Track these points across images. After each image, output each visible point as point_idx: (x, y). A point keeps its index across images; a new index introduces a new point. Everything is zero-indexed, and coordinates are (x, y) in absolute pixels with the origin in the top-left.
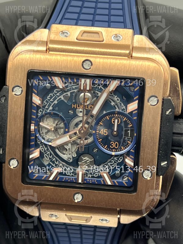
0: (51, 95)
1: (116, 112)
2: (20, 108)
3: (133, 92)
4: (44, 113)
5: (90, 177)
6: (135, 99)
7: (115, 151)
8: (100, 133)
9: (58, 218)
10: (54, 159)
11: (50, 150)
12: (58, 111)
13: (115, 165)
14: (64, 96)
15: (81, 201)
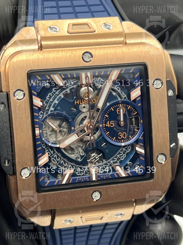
0: (50, 95)
1: (120, 102)
2: (25, 113)
4: (45, 115)
7: (124, 142)
10: (62, 161)
11: (56, 152)
12: (61, 110)
13: (124, 156)
14: (63, 94)
15: (100, 198)
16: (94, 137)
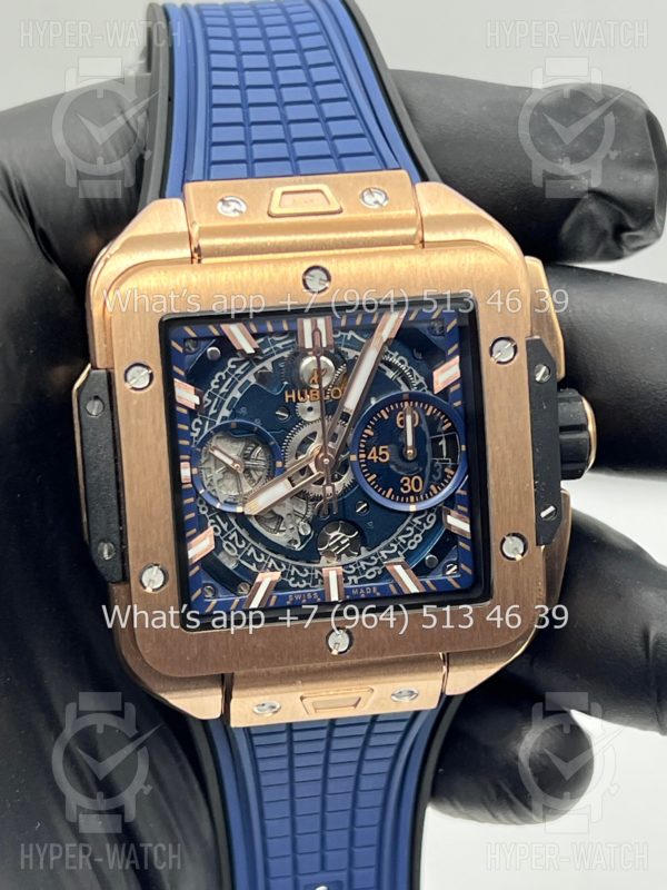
0: (220, 377)
1: (405, 396)
2: (153, 423)
3: (441, 335)
4: (206, 431)
5: (356, 582)
6: (450, 352)
7: (415, 501)
8: (369, 457)
9: (276, 712)
10: (252, 550)
11: (236, 527)
12: (249, 416)
13: (418, 539)
15: (348, 648)
16: (333, 486)
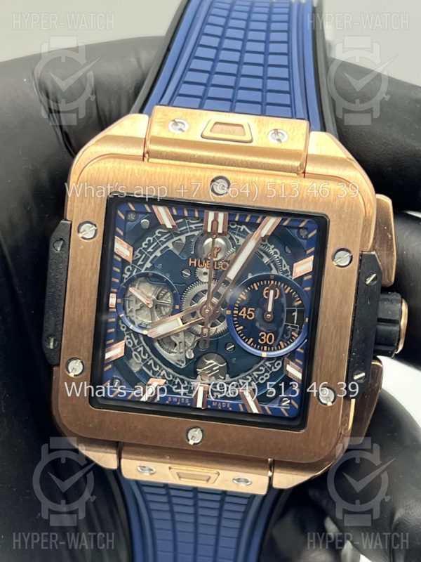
0: (149, 241)
1: (272, 277)
2: (92, 264)
3: (304, 239)
4: (134, 274)
5: (219, 397)
6: (308, 252)
7: (267, 351)
8: (240, 314)
9: (153, 474)
10: (151, 361)
11: (144, 343)
12: (163, 270)
13: (267, 376)
14: (173, 243)
15: (201, 442)
16: (209, 330)
